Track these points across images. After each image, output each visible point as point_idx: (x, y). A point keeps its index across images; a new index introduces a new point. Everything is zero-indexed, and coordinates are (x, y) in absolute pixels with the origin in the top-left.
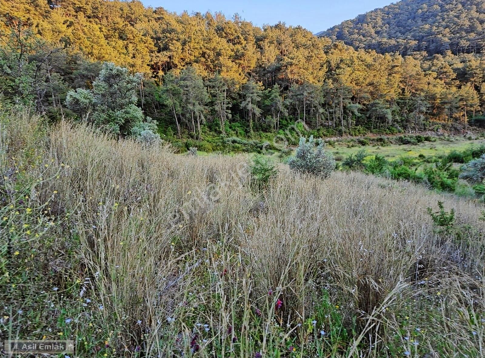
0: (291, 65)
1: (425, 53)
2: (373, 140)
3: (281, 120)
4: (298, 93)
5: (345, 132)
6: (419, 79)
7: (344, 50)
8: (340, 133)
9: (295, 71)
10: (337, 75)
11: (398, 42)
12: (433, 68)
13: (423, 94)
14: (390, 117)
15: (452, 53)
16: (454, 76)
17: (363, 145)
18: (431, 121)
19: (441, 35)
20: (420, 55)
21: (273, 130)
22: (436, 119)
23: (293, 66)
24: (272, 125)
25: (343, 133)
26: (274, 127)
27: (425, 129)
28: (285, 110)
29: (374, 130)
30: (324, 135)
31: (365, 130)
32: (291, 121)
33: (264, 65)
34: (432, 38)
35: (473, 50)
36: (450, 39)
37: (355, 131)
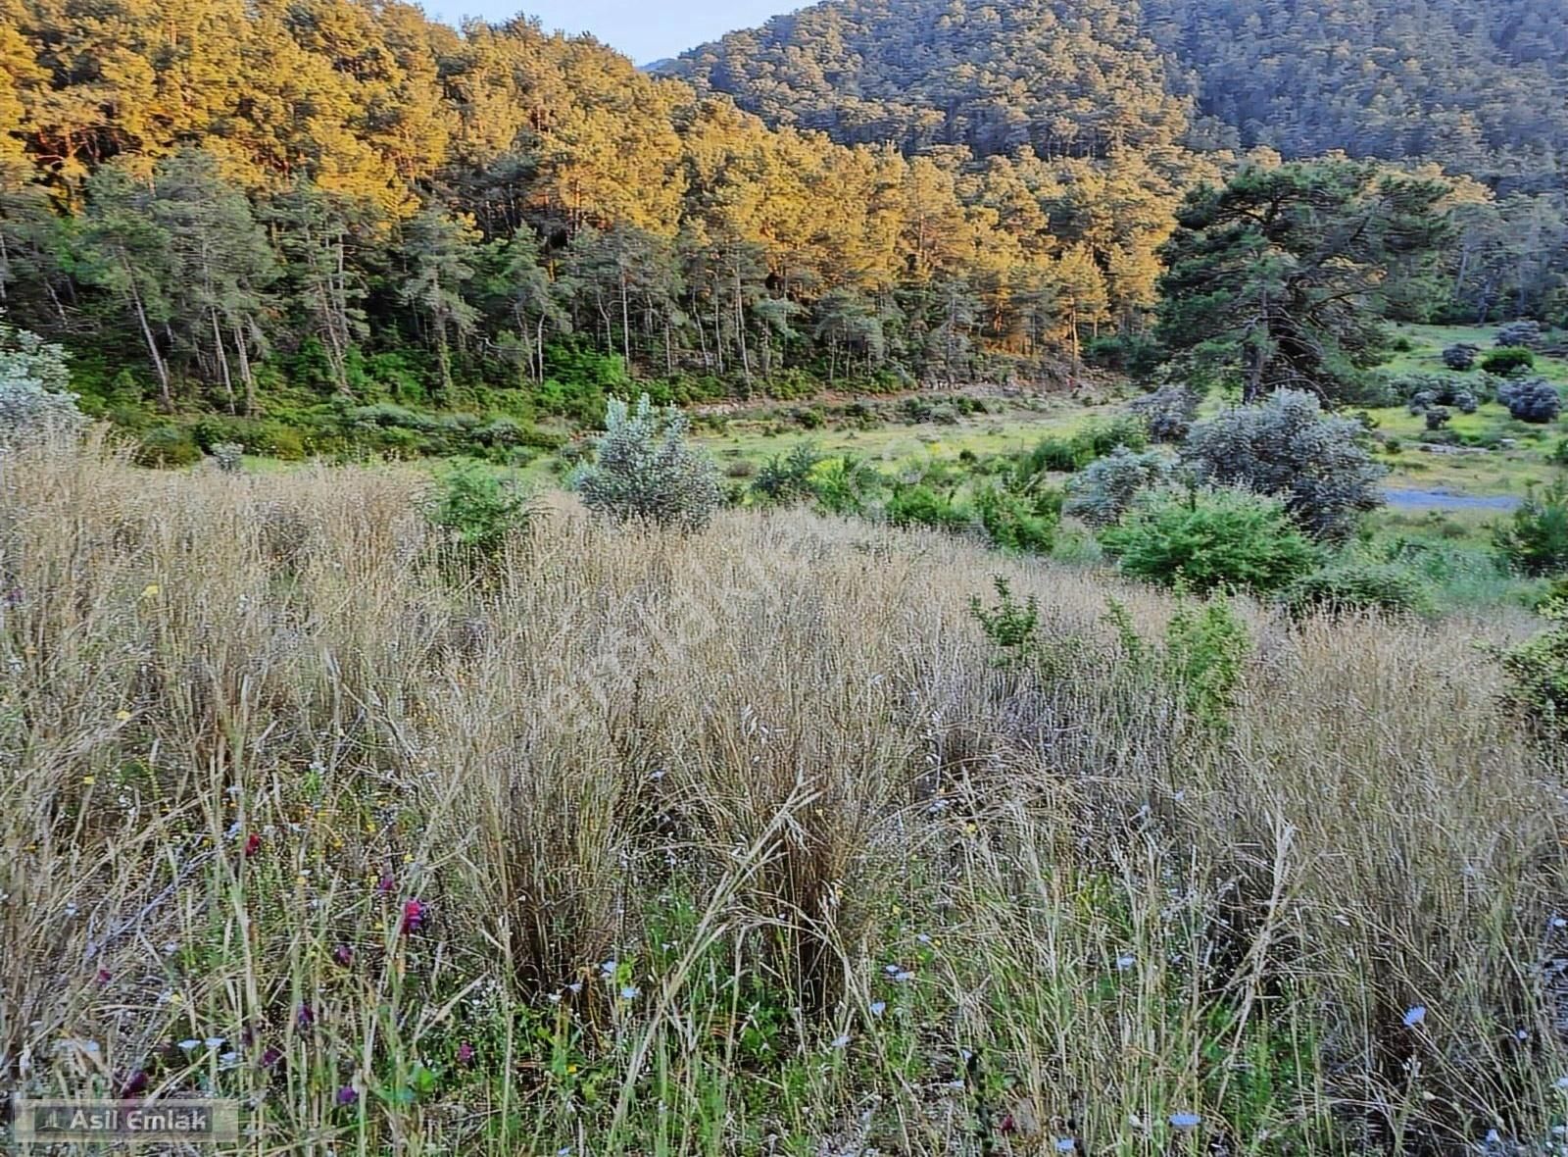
0: (570, 162)
1: (964, 151)
2: (836, 411)
3: (550, 347)
4: (601, 257)
5: (755, 389)
6: (953, 229)
7: (734, 127)
8: (742, 392)
9: (586, 182)
10: (720, 204)
11: (889, 112)
12: (988, 196)
13: (963, 274)
14: (878, 341)
15: (1036, 155)
16: (1043, 222)
17: (810, 427)
18: (988, 353)
19: (1005, 99)
20: (951, 157)
21: (524, 381)
22: (1000, 347)
23: (577, 166)
24: (521, 365)
25: (747, 391)
26: (528, 369)
27: (973, 377)
28: (562, 314)
29: (837, 381)
30: (693, 397)
31: (814, 382)
32: (582, 351)
33: (474, 159)
34: (983, 105)
35: (1088, 149)
36: (1030, 113)
37: (782, 385)
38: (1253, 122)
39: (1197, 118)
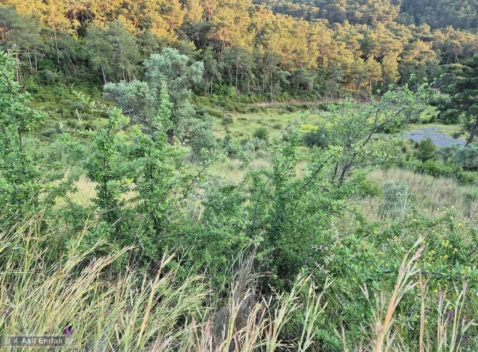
0: (223, 26)
1: (326, 21)
2: (298, 107)
3: (214, 84)
4: (231, 56)
5: (273, 98)
6: (333, 49)
7: (265, 13)
8: (269, 99)
9: (227, 32)
10: (266, 40)
11: (302, 7)
12: (338, 37)
14: (311, 85)
15: (349, 23)
16: (358, 47)
17: (291, 111)
18: (343, 89)
19: (339, 4)
20: (322, 23)
21: (206, 94)
22: (346, 87)
23: (225, 27)
24: (206, 89)
25: (271, 99)
26: (207, 90)
27: (338, 96)
28: (219, 74)
29: (297, 96)
30: (255, 101)
31: (290, 97)
32: (223, 85)
33: (191, 23)
34: (332, 6)
35: (365, 21)
36: (347, 9)
37: (281, 97)
38: (418, 14)
39: (401, 12)
